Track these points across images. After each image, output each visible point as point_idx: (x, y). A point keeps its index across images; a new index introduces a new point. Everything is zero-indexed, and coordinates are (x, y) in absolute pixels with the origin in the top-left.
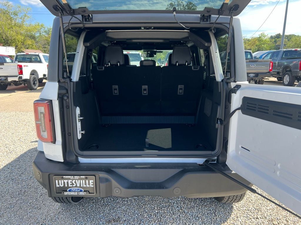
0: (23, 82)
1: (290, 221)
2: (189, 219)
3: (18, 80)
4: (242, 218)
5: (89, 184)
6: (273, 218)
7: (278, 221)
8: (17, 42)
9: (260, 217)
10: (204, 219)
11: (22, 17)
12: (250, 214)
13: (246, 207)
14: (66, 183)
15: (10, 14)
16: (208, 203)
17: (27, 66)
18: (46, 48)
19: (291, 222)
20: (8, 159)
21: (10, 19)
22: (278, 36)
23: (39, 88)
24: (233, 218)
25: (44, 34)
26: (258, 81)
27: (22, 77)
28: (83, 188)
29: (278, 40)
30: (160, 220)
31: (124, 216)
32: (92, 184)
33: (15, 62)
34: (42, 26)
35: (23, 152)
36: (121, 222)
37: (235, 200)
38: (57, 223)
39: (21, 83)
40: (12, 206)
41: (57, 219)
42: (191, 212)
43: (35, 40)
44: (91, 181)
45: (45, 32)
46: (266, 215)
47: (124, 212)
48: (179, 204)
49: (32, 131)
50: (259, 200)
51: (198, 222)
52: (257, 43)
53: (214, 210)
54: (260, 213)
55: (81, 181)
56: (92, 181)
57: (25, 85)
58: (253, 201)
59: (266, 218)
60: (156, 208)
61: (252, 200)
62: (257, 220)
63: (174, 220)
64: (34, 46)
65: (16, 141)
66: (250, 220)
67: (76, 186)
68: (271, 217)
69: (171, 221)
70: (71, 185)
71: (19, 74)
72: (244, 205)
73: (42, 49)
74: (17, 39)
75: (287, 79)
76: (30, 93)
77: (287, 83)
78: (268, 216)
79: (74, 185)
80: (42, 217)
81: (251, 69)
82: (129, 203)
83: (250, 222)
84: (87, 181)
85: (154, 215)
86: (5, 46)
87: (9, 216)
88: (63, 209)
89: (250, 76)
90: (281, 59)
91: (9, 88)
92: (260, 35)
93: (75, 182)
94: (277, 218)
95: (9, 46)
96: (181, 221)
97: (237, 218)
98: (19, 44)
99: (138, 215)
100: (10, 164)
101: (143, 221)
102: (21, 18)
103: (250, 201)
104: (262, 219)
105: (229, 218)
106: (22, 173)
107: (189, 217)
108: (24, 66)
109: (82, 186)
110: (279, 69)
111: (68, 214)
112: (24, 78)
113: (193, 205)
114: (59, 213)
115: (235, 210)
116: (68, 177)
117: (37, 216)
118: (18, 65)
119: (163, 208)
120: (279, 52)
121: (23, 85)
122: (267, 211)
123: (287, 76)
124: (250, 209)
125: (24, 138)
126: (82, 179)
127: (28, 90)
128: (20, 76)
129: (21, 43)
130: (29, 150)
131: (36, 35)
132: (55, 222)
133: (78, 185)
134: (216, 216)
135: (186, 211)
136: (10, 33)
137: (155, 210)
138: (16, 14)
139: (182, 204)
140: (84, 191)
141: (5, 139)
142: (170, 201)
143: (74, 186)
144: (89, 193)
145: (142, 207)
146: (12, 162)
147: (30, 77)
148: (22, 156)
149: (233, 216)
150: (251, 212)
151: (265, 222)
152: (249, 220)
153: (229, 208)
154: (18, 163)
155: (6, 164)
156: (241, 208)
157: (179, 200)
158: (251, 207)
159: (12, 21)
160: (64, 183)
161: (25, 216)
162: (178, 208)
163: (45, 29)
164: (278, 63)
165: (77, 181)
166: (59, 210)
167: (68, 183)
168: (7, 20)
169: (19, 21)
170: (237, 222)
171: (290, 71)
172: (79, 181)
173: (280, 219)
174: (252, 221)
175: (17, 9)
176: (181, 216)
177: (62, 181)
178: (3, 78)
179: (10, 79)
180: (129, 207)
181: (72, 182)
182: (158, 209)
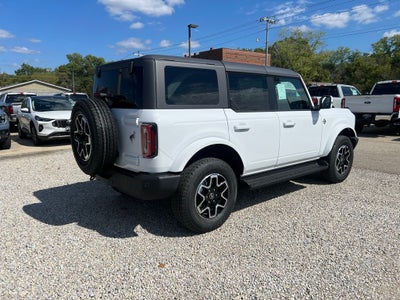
25: (347, 61)
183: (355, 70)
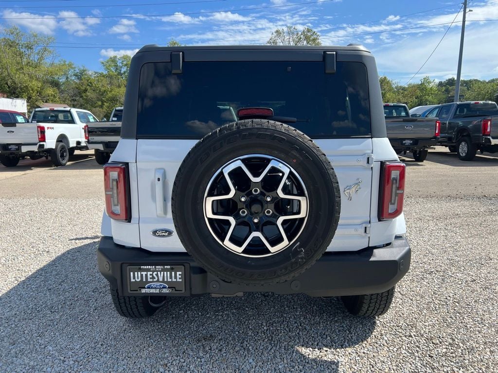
0: (45, 154)
1: (458, 339)
2: (313, 337)
3: (37, 151)
4: (388, 336)
5: (176, 277)
6: (432, 336)
7: (440, 340)
8: (31, 91)
9: (414, 335)
10: (334, 338)
11: (40, 51)
12: (400, 331)
13: (395, 322)
14: (144, 276)
15: (20, 46)
16: (340, 318)
17: (53, 128)
18: (76, 100)
19: (459, 341)
20: (38, 263)
21: (20, 54)
22: (451, 82)
23: (69, 163)
24: (375, 336)
25: (73, 78)
26: (418, 152)
27: (43, 145)
28: (167, 282)
29: (450, 88)
30: (270, 338)
31: (219, 333)
32: (180, 277)
33: (32, 122)
34: (70, 65)
35: (60, 254)
36: (215, 341)
37: (378, 309)
38: (124, 343)
39: (41, 154)
40: (55, 323)
41: (123, 338)
42: (315, 329)
43: (59, 88)
44: (178, 273)
45: (76, 75)
46: (422, 332)
47: (218, 329)
48: (298, 319)
49: (67, 225)
50: (413, 314)
51: (326, 341)
52: (419, 93)
53: (348, 327)
54: (414, 330)
55: (165, 273)
56: (180, 273)
57: (47, 158)
58: (405, 316)
59: (423, 335)
60: (264, 324)
61: (403, 314)
62: (410, 338)
63: (291, 338)
64: (57, 99)
65: (47, 239)
66: (400, 338)
67: (158, 281)
68: (430, 334)
69: (287, 340)
70: (151, 278)
71: (40, 141)
72: (392, 321)
73: (69, 102)
74: (30, 87)
75: (463, 149)
76: (56, 171)
77: (464, 155)
78: (426, 333)
79: (155, 278)
80: (101, 335)
81: (406, 132)
82: (225, 318)
83: (400, 341)
84: (173, 273)
85: (261, 332)
86: (11, 98)
87: (53, 336)
88: (130, 325)
89: (405, 143)
90: (454, 118)
91: (21, 163)
92: (423, 81)
93: (157, 275)
94: (438, 337)
95: (17, 97)
96: (302, 340)
97: (382, 335)
98: (34, 94)
99: (239, 332)
100: (41, 269)
101: (246, 340)
102: (38, 54)
103: (400, 315)
104: (417, 338)
105: (370, 336)
106: (64, 281)
107: (313, 335)
108: (48, 128)
109: (166, 280)
110: (451, 133)
111: (138, 332)
112: (47, 148)
113: (318, 320)
114: (125, 331)
115: (378, 326)
116: (147, 267)
117: (94, 334)
118: (39, 127)
119: (274, 324)
120: (450, 106)
121: (44, 158)
122: (425, 328)
123: (463, 143)
124: (401, 324)
125: (57, 234)
126: (167, 270)
127: (52, 167)
128: (42, 143)
129: (37, 92)
130: (68, 251)
131: (60, 81)
132: (121, 342)
133: (161, 279)
134: (352, 333)
135: (308, 328)
136: (19, 77)
137: (263, 326)
138: (29, 47)
139: (302, 319)
140: (168, 288)
141: (28, 236)
142: (285, 315)
143: (154, 280)
144: (176, 290)
145: (244, 323)
146: (44, 267)
147: (57, 146)
148: (59, 259)
149: (375, 334)
150: (402, 329)
151: (421, 340)
152: (398, 338)
153: (370, 324)
154: (55, 268)
155: (36, 269)
156: (387, 324)
157: (298, 314)
158: (402, 323)
159: (24, 58)
160: (142, 275)
161: (76, 335)
162: (296, 324)
163: (75, 71)
164: (449, 123)
165: (159, 273)
166: (125, 327)
167: (146, 275)
168: (15, 56)
169: (34, 58)
170: (381, 340)
171: (469, 135)
172: (162, 273)
173: (443, 337)
174: (402, 339)
175: (32, 40)
176: (301, 333)
177: (139, 273)
178: (14, 147)
179: (24, 149)
180: (226, 324)
181: (152, 275)
182: (268, 325)
183: (86, 90)
